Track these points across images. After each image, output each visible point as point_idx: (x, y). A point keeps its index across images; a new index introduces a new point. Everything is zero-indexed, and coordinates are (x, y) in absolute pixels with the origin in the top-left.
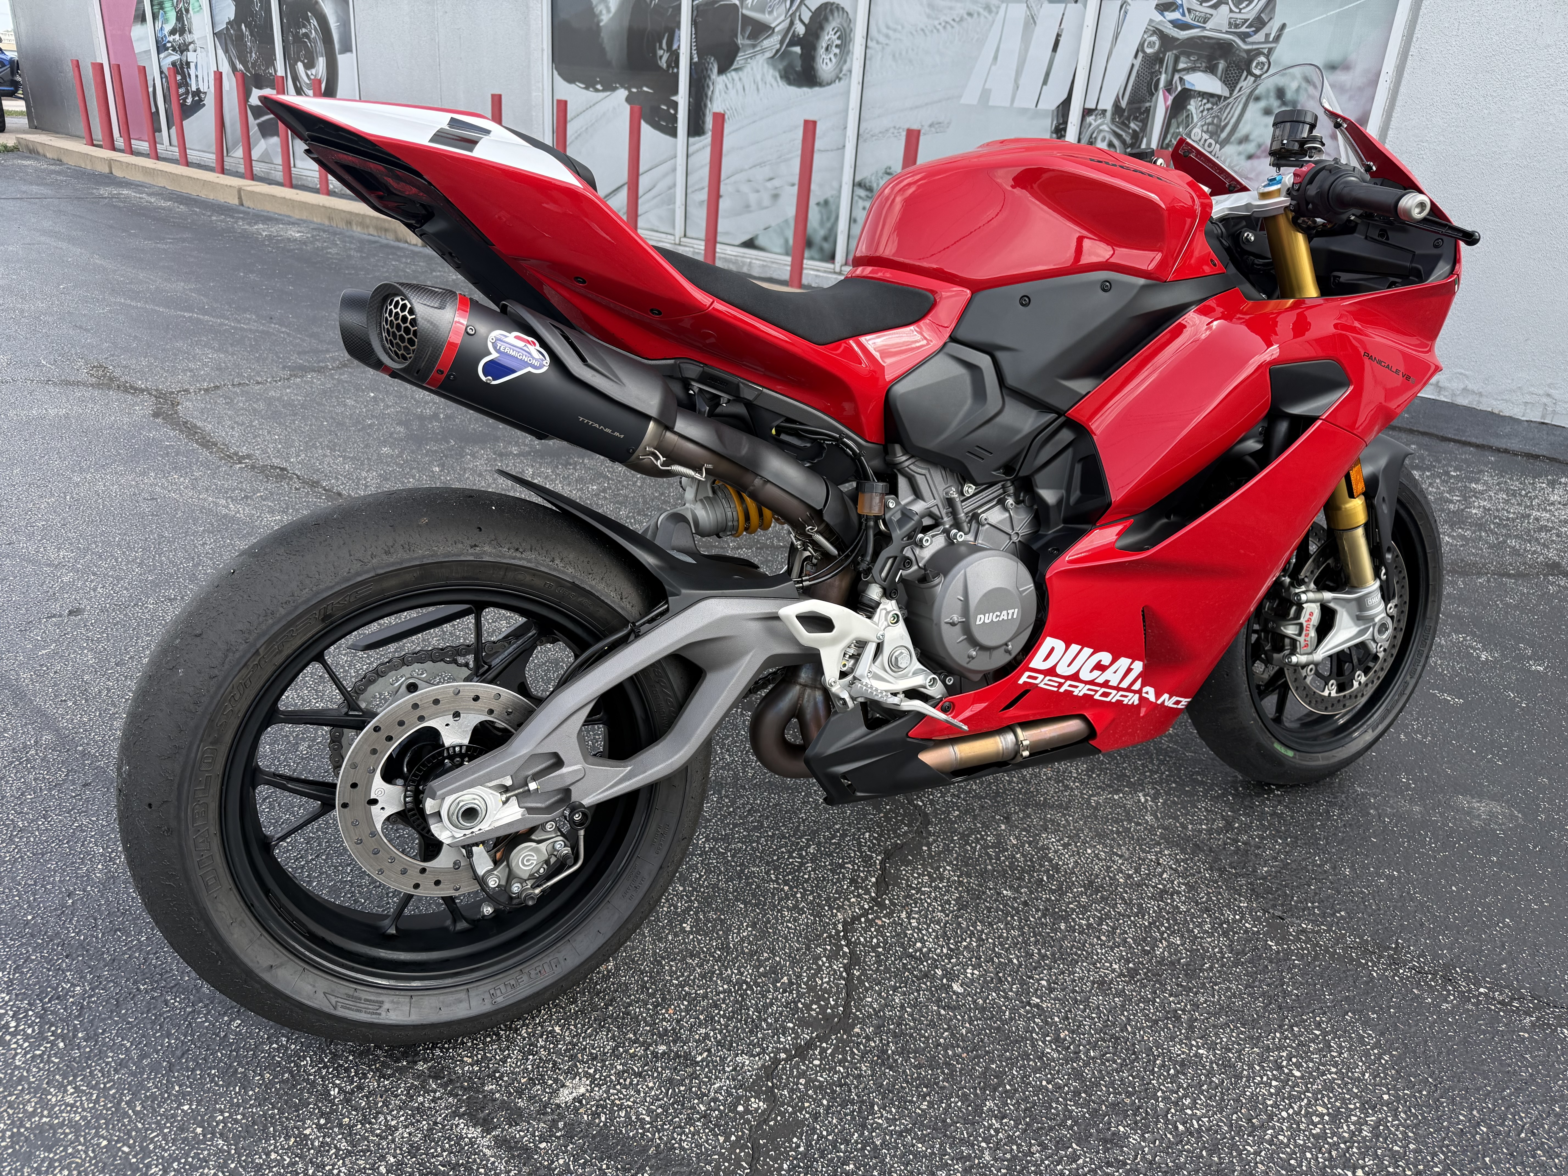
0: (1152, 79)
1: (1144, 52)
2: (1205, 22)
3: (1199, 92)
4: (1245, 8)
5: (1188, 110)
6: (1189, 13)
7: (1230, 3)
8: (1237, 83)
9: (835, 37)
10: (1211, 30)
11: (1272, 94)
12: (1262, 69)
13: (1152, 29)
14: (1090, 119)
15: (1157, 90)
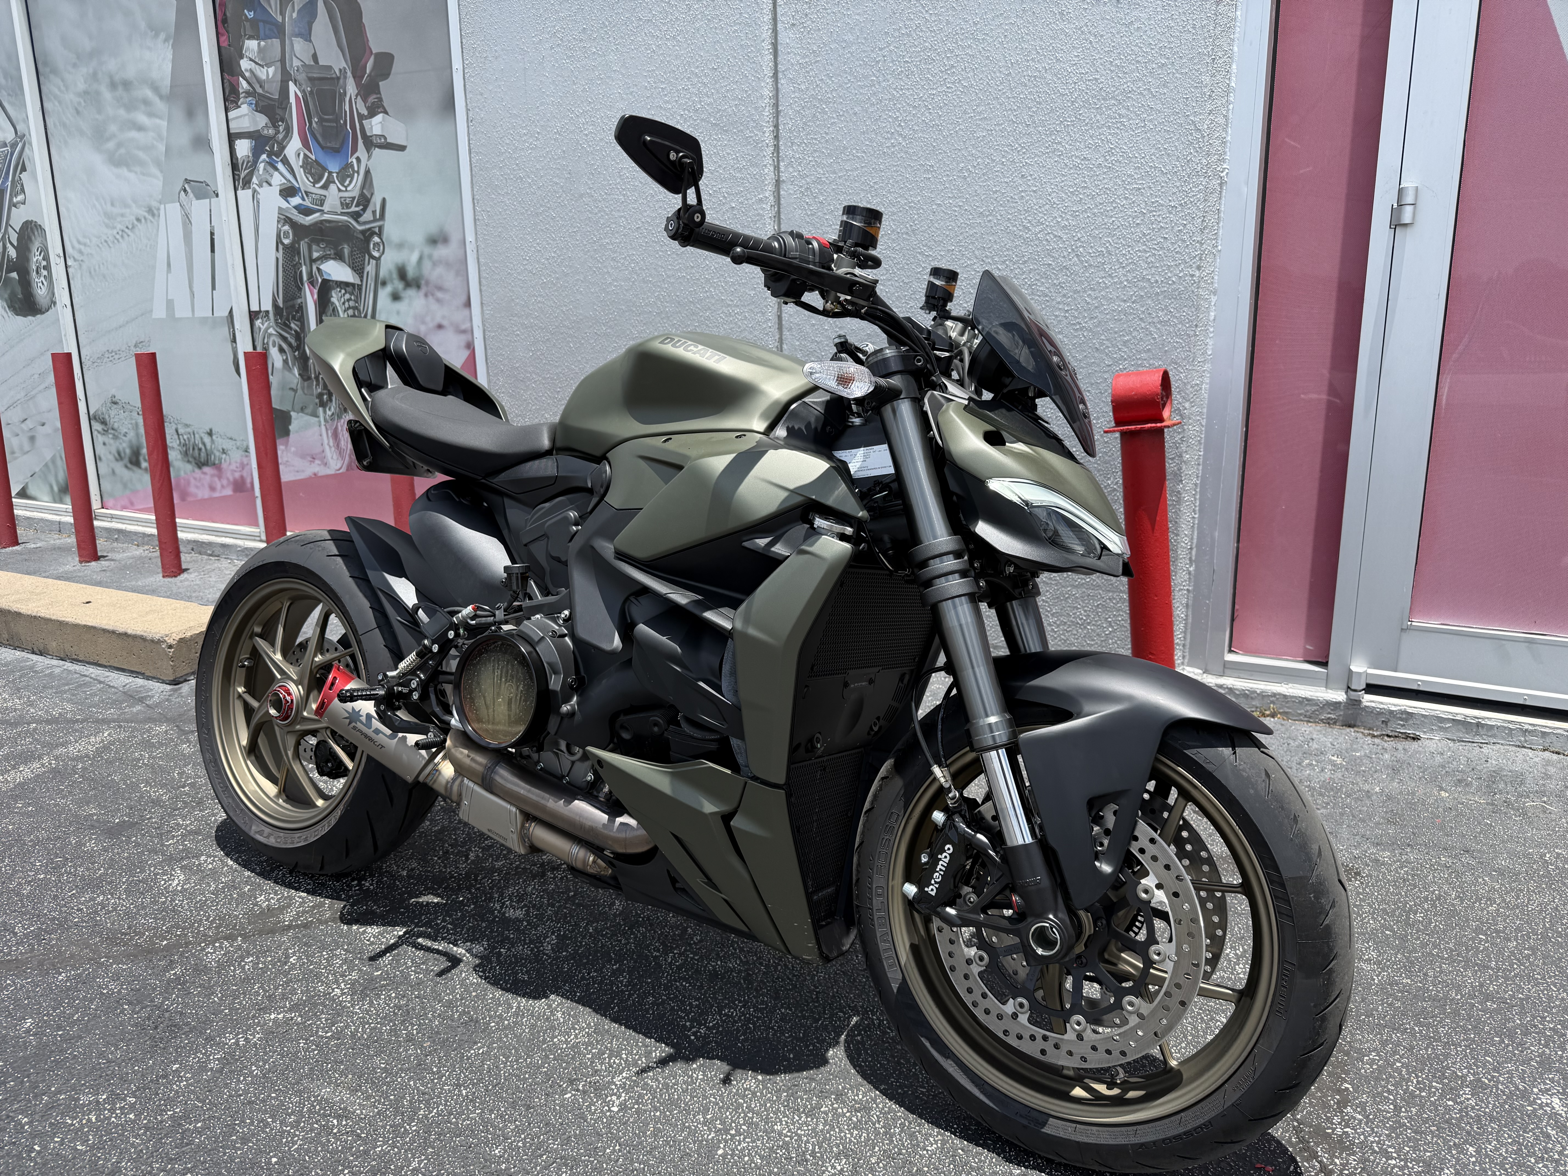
0: (295, 272)
1: (283, 244)
2: (322, 205)
3: (336, 282)
4: (349, 185)
5: (333, 303)
6: (307, 196)
7: (337, 181)
8: (363, 268)
9: (41, 258)
10: (329, 213)
11: (395, 276)
12: (378, 250)
13: (283, 217)
14: (258, 323)
15: (302, 284)
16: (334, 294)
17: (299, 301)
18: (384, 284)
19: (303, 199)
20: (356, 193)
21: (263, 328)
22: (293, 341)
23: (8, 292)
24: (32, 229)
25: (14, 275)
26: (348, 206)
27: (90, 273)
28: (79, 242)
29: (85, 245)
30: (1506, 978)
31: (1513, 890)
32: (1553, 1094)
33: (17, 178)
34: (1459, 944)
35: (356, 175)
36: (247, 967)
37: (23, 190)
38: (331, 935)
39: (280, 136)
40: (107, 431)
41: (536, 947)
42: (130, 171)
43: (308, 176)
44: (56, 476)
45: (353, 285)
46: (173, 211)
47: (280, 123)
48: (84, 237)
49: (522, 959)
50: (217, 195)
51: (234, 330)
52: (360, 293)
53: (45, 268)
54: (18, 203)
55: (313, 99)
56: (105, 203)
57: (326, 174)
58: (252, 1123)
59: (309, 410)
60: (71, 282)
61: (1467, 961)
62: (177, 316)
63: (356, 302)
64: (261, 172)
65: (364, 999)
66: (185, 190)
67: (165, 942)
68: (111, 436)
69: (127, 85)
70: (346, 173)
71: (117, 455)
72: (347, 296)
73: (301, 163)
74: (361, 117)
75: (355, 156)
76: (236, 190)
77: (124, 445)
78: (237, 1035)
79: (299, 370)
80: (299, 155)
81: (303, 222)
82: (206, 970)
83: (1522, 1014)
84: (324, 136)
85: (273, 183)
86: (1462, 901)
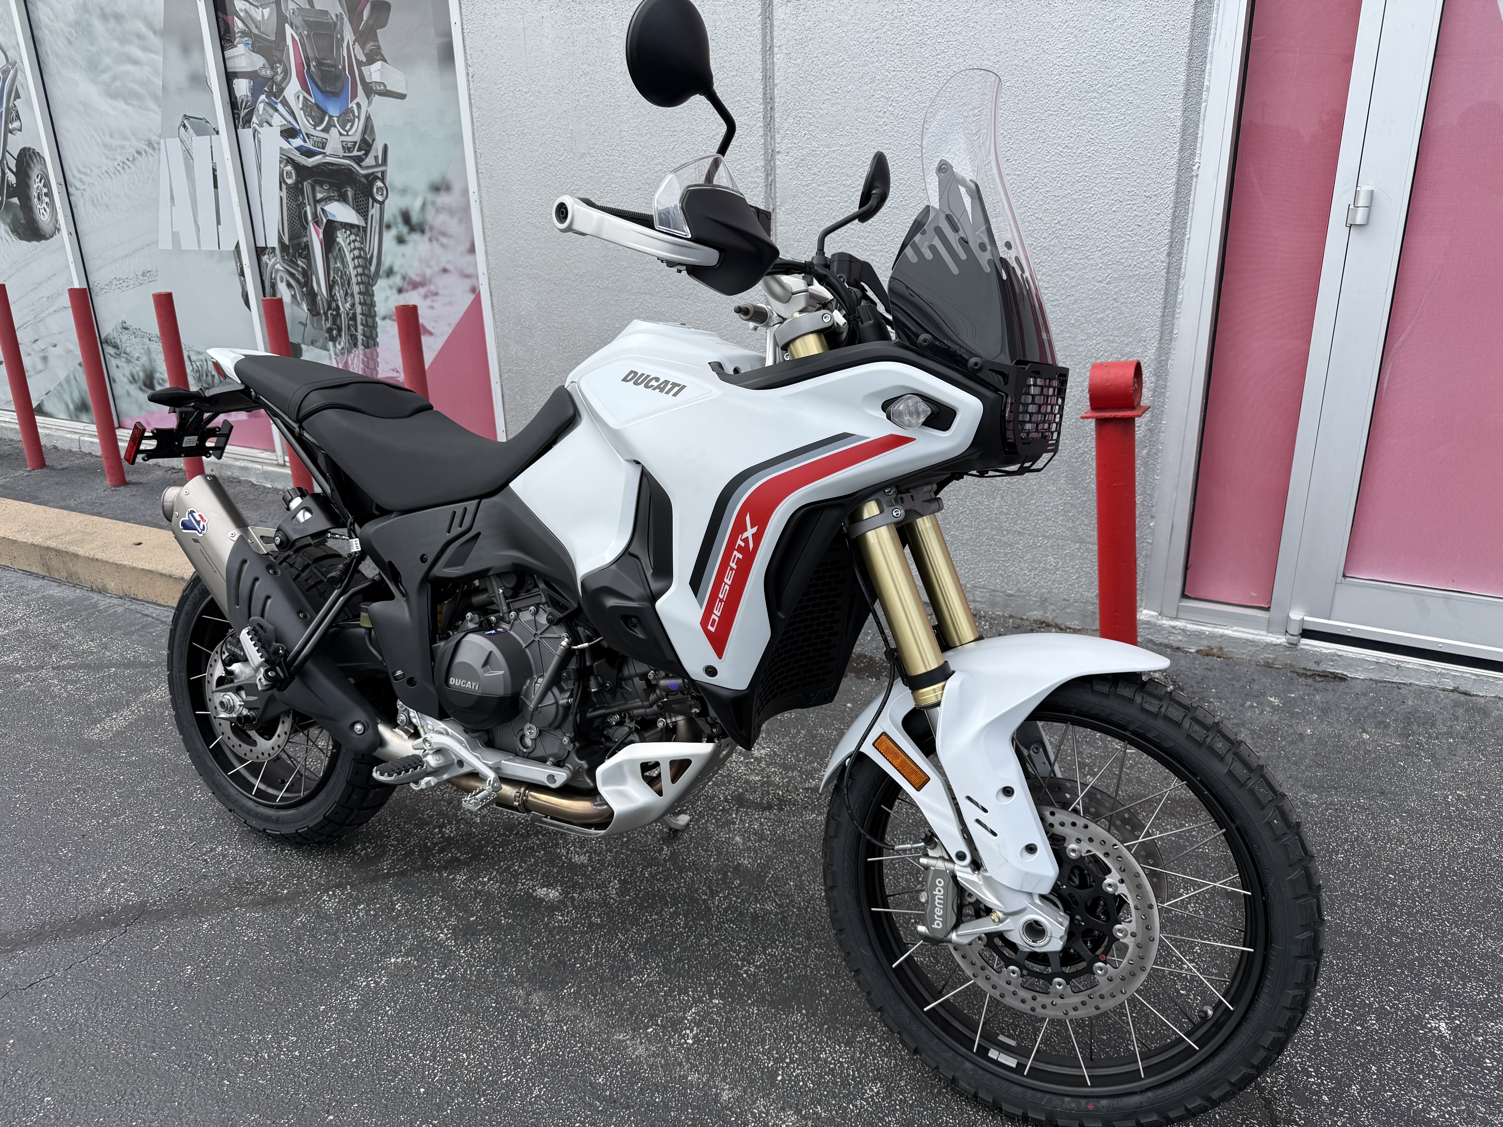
0: (300, 212)
1: (286, 183)
2: (324, 148)
3: (341, 223)
4: (350, 130)
5: (338, 243)
6: (309, 138)
7: (338, 125)
8: (368, 211)
9: (41, 185)
10: (331, 155)
11: (399, 220)
12: (382, 195)
13: (285, 158)
14: (265, 258)
15: (307, 224)
16: (339, 234)
17: (305, 239)
18: (388, 227)
19: (305, 141)
20: (357, 138)
21: (270, 263)
22: (300, 278)
23: (11, 216)
24: (30, 156)
25: (15, 200)
26: (350, 150)
27: (93, 202)
28: (80, 172)
29: (86, 174)
30: (1409, 914)
31: (1419, 831)
32: (1442, 1019)
33: (11, 104)
34: (1372, 882)
35: (357, 120)
36: (361, 914)
37: (18, 117)
38: (426, 883)
39: (279, 78)
40: (119, 355)
41: (603, 891)
42: (127, 104)
43: (309, 118)
44: (71, 395)
45: (358, 227)
46: (173, 146)
47: (278, 65)
48: (84, 166)
49: (593, 903)
50: (217, 133)
51: (241, 264)
52: (366, 235)
53: (46, 195)
54: (14, 129)
55: (310, 42)
56: (104, 134)
57: (327, 118)
58: (396, 1059)
59: (319, 344)
60: (74, 210)
61: (1378, 898)
62: (183, 248)
63: (362, 243)
64: (261, 112)
65: (466, 944)
66: (184, 126)
67: (285, 891)
68: (123, 360)
69: (118, 17)
70: (347, 117)
71: (130, 378)
72: (353, 237)
73: (301, 106)
74: (360, 64)
75: (355, 101)
76: (236, 128)
77: (138, 369)
78: (367, 977)
79: (308, 305)
80: (298, 97)
81: (305, 164)
82: (328, 918)
83: (1420, 948)
84: (322, 80)
85: (273, 123)
86: (1376, 841)
